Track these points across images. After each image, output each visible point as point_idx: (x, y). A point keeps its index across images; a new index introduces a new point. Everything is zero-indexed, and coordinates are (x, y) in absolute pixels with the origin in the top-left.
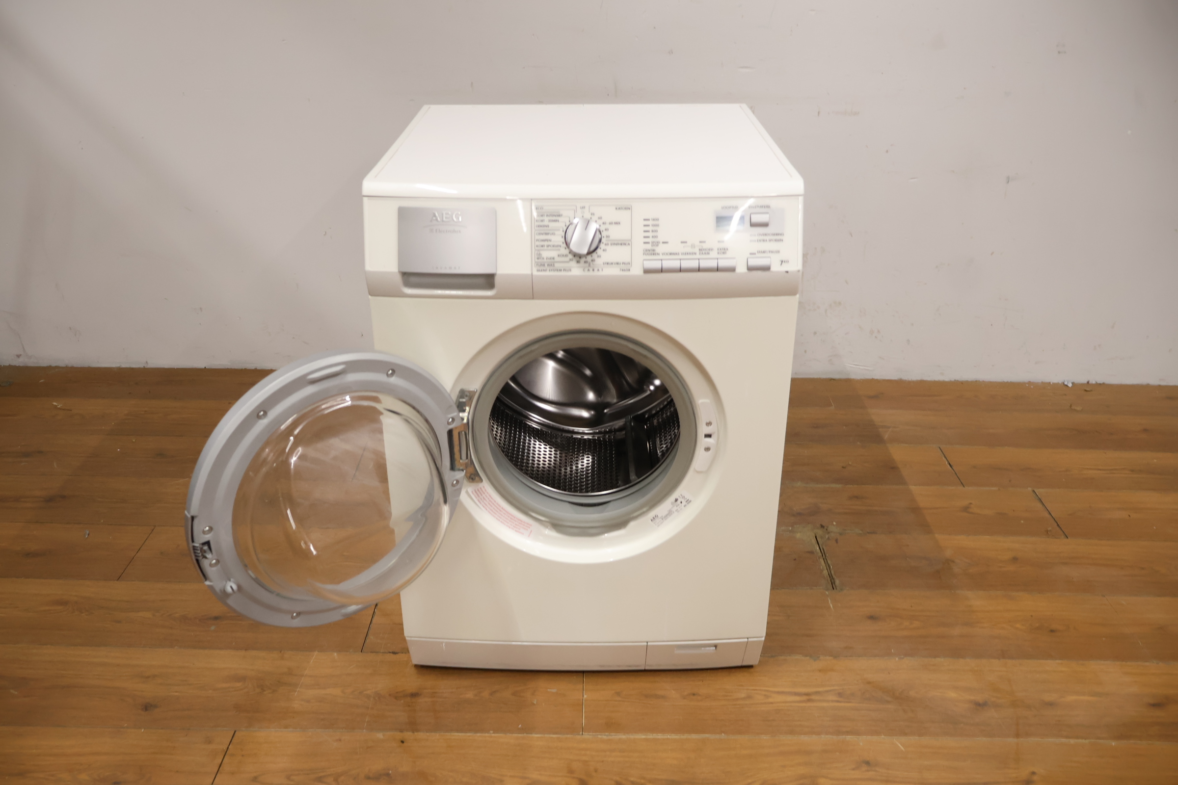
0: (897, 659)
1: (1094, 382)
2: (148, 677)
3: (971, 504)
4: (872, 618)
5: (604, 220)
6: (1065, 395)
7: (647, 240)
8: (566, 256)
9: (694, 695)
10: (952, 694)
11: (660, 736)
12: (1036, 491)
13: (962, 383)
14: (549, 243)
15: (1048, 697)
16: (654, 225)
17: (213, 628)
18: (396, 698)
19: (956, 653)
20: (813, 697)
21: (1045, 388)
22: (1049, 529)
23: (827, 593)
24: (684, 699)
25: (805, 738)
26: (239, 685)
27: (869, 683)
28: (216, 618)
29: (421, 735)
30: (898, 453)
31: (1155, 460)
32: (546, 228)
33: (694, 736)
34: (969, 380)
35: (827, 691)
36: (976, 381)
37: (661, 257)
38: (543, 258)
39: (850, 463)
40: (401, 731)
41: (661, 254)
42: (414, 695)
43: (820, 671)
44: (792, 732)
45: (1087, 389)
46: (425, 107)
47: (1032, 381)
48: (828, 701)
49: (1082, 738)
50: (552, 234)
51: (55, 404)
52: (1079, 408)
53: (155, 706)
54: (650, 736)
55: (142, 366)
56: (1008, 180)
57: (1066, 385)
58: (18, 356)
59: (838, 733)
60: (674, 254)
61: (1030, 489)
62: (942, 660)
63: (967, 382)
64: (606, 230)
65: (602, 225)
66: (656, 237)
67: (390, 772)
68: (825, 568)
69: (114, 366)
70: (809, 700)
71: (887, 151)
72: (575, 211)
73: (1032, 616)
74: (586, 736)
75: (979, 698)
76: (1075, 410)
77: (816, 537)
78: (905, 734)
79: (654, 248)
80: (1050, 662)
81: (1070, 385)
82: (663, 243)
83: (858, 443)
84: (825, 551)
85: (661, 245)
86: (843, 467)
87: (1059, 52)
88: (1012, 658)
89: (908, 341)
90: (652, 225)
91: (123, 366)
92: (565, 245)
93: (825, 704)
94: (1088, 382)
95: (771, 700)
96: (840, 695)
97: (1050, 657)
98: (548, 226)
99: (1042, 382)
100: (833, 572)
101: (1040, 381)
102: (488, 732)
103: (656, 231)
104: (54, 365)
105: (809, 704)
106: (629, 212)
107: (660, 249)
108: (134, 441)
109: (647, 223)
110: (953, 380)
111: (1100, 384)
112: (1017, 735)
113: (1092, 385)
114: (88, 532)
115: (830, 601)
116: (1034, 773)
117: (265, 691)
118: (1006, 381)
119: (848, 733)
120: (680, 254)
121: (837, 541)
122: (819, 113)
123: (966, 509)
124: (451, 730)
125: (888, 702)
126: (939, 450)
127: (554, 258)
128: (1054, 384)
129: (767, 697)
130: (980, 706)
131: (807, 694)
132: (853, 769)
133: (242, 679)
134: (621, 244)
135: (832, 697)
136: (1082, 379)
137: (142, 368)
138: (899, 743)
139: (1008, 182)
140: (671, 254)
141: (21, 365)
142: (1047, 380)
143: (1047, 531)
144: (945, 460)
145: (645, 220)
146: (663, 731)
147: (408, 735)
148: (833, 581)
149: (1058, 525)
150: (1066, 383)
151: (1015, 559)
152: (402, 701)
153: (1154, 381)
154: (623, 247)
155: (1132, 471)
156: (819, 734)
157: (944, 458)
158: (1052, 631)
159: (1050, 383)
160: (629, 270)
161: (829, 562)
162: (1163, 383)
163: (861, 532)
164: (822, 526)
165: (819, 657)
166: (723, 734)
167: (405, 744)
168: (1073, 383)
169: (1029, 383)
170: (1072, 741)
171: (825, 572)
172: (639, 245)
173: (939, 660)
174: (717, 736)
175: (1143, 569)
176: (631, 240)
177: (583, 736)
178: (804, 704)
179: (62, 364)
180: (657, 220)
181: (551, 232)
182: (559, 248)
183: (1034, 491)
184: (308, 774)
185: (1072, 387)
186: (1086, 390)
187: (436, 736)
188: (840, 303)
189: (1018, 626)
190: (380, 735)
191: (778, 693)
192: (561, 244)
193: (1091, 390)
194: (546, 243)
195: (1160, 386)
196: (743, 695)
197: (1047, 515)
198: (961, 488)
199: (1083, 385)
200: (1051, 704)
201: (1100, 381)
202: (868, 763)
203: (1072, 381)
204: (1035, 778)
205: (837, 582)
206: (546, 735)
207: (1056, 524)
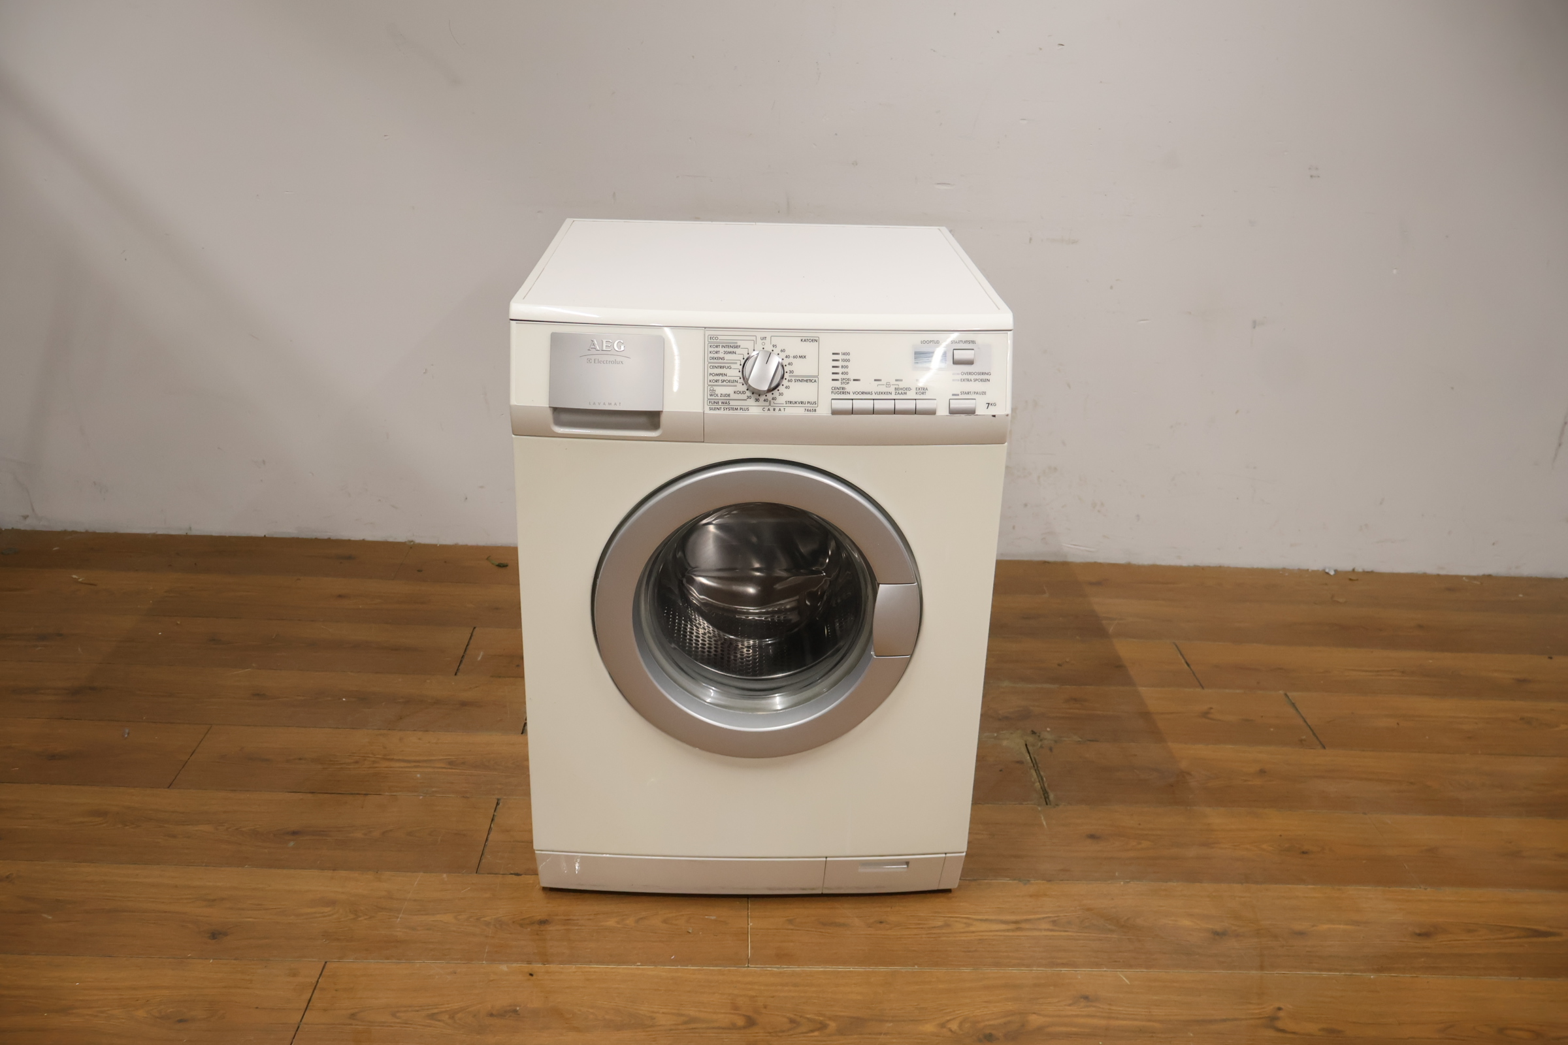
0: (1122, 883)
1: (1360, 570)
2: (214, 900)
3: (1211, 708)
4: (1092, 837)
5: (787, 353)
6: (1326, 584)
7: (835, 377)
8: (744, 393)
9: (881, 922)
10: (1186, 923)
11: (841, 969)
12: (1289, 694)
13: (1203, 569)
14: (725, 378)
15: (1297, 926)
16: (843, 360)
17: (292, 844)
18: (521, 925)
19: (1192, 877)
20: (1023, 925)
21: (1302, 575)
22: (1304, 737)
23: (1039, 809)
24: (870, 927)
25: (1014, 971)
26: (327, 909)
27: (1089, 910)
28: (294, 833)
29: (553, 967)
30: (1125, 649)
31: (1431, 661)
32: (721, 361)
33: (882, 969)
34: (1212, 565)
35: (1039, 919)
36: (1220, 567)
37: (851, 396)
38: (717, 395)
39: (1068, 660)
40: (529, 962)
41: (851, 393)
42: (543, 922)
43: (1031, 896)
44: (997, 965)
45: (1351, 578)
46: (568, 221)
47: (1287, 567)
48: (1040, 930)
49: (1336, 970)
50: (728, 367)
51: (74, 576)
52: (1341, 600)
53: (225, 934)
54: (830, 969)
55: (182, 532)
56: (1255, 324)
57: (1327, 573)
58: (25, 517)
59: (1053, 964)
60: (866, 393)
61: (1281, 692)
62: (1175, 884)
63: (1209, 567)
64: (789, 364)
65: (785, 359)
66: (846, 373)
67: (518, 1008)
68: (1037, 780)
69: (147, 532)
70: (1018, 929)
71: (1111, 287)
72: (755, 342)
73: (1281, 836)
74: (753, 968)
75: (1218, 927)
76: (1338, 602)
77: (1026, 745)
78: (1131, 966)
79: (843, 386)
80: (1302, 886)
81: (1332, 573)
82: (854, 380)
83: (1078, 637)
84: (1037, 761)
85: (852, 382)
86: (1059, 665)
87: (1311, 176)
88: (1256, 882)
89: (1138, 516)
90: (841, 360)
91: (160, 532)
92: (742, 380)
93: (1036, 933)
94: (1354, 570)
95: (972, 929)
96: (1054, 922)
97: (1301, 881)
98: (723, 359)
99: (1299, 569)
100: (1046, 785)
101: (1297, 568)
102: (634, 963)
103: (847, 367)
104: (70, 529)
105: (1018, 933)
106: (816, 343)
107: (852, 387)
108: (179, 623)
109: (836, 357)
110: (1192, 565)
111: (1368, 572)
112: (1262, 968)
113: (1359, 573)
114: (127, 731)
115: (1042, 818)
116: (1280, 1009)
117: (360, 917)
118: (1255, 566)
119: (1064, 965)
120: (873, 393)
121: (1051, 749)
122: (1031, 239)
123: (1205, 714)
124: (591, 962)
125: (1111, 931)
126: (1174, 646)
127: (729, 395)
128: (1313, 571)
129: (968, 925)
130: (1219, 935)
131: (1016, 922)
132: (1070, 1005)
133: (332, 903)
134: (807, 381)
135: (1045, 926)
136: (1346, 565)
137: (184, 535)
138: (1124, 976)
139: (1254, 327)
140: (863, 393)
141: (28, 528)
142: (1304, 566)
143: (1301, 741)
144: (1181, 658)
145: (833, 354)
146: (845, 963)
147: (537, 967)
148: (1046, 795)
149: (1314, 734)
150: (1327, 571)
151: (1262, 772)
152: (529, 929)
153: (1431, 570)
154: (809, 384)
155: (1403, 672)
156: (1028, 966)
157: (1180, 656)
158: (1303, 853)
159: (1308, 570)
160: (815, 410)
161: (1042, 773)
162: (1442, 572)
163: (1080, 740)
164: (1033, 733)
165: (1029, 881)
166: (916, 967)
167: (534, 977)
168: (1336, 571)
169: (1284, 569)
170: (1325, 974)
171: (1037, 785)
172: (826, 383)
173: (1170, 884)
174: (909, 969)
175: (1412, 783)
176: (817, 377)
177: (749, 969)
178: (1010, 934)
179: (80, 528)
180: (848, 354)
181: (727, 365)
182: (736, 384)
183: (1286, 695)
184: (418, 1011)
185: (1334, 575)
186: (1350, 580)
187: (572, 968)
188: (1055, 469)
189: (1264, 846)
190: (504, 968)
191: (981, 920)
192: (737, 379)
193: (1357, 580)
194: (720, 378)
195: (1439, 575)
196: (940, 924)
197: (1302, 722)
198: (1199, 690)
199: (1346, 573)
200: (1301, 934)
201: (1368, 567)
202: (1086, 998)
203: (1335, 569)
204: (1281, 1014)
205: (1052, 796)
206: (704, 968)
207: (1311, 733)
